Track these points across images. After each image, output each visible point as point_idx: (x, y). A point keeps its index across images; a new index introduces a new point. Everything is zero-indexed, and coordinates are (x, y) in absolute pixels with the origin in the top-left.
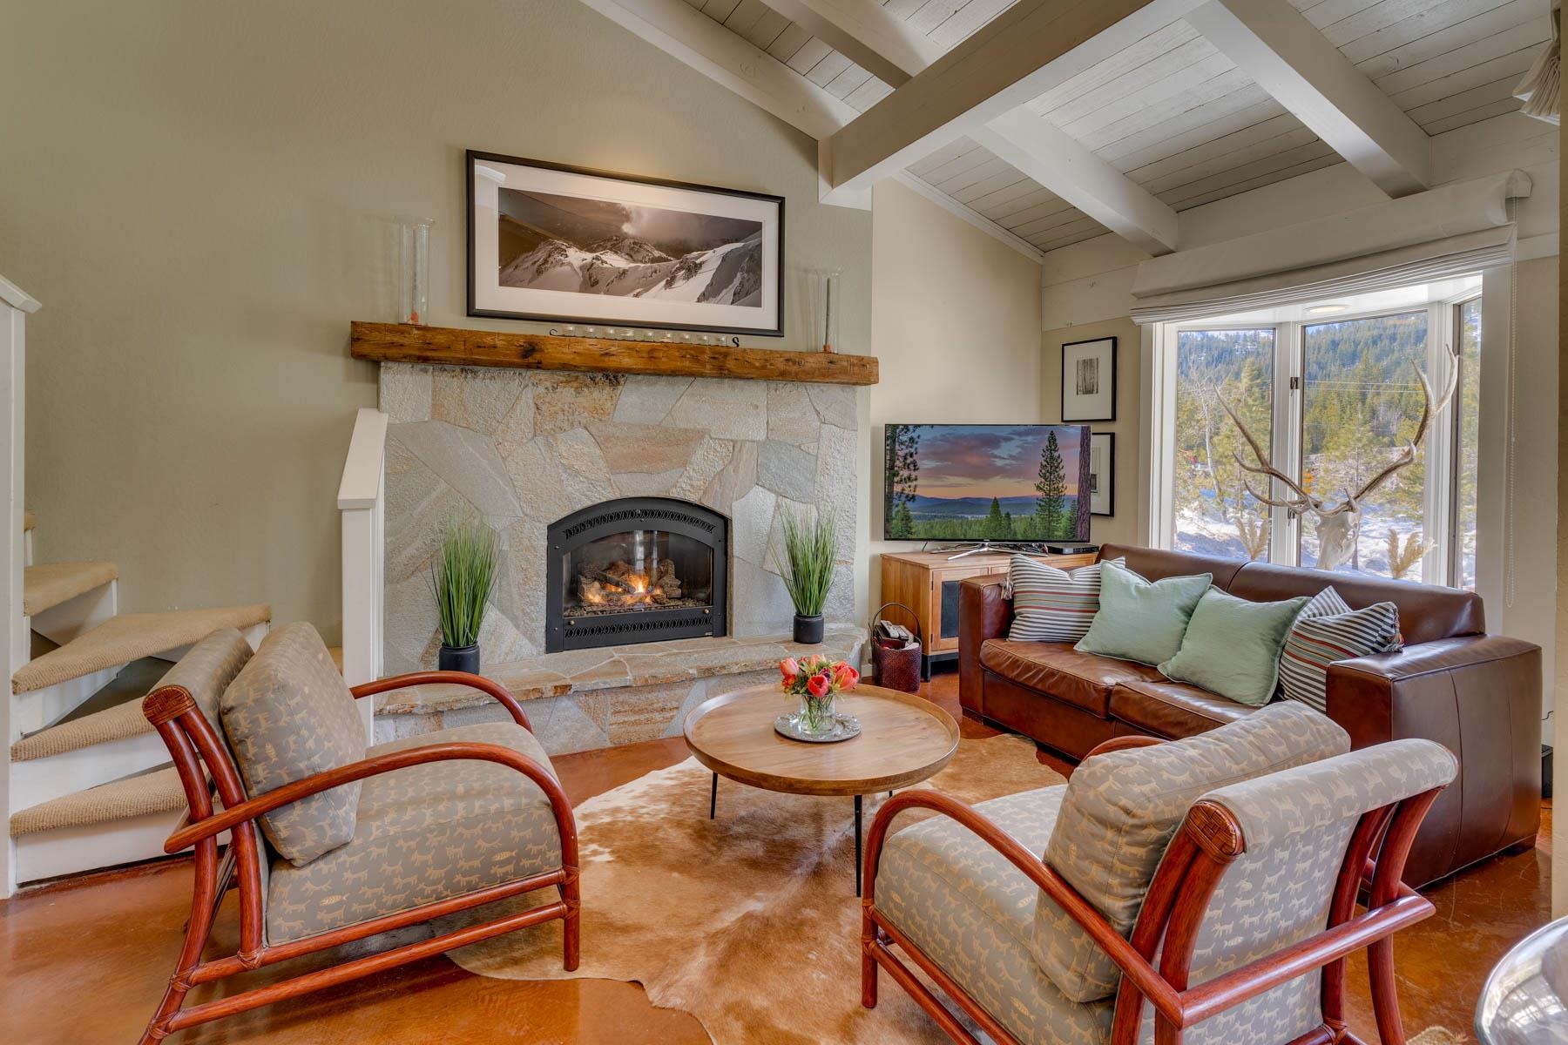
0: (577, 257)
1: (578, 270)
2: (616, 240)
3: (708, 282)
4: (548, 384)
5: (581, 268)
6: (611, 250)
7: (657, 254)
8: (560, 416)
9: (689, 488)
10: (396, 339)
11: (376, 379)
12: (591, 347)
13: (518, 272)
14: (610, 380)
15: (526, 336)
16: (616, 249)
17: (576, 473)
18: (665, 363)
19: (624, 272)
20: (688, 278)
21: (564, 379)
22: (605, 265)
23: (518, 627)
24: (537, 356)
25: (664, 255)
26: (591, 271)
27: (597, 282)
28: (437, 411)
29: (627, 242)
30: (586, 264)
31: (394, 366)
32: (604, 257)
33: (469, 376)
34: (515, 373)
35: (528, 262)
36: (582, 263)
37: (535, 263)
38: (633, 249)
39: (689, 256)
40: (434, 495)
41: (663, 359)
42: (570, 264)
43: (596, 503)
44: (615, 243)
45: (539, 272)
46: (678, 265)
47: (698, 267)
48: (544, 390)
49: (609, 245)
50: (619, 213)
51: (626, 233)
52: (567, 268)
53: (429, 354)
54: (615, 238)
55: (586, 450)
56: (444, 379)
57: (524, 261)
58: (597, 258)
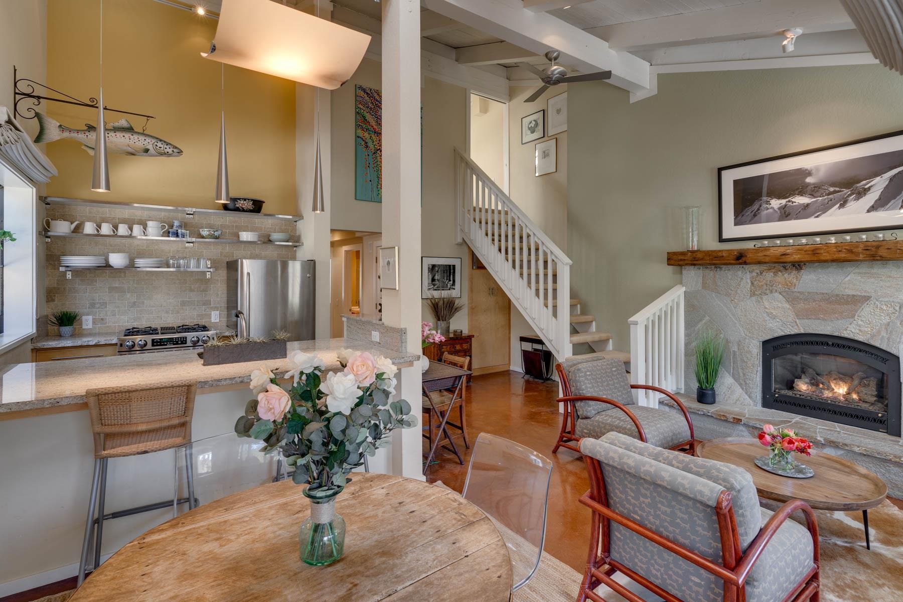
0: (776, 203)
1: (777, 210)
2: (802, 188)
3: (877, 197)
4: (758, 271)
5: (779, 208)
6: (798, 194)
7: (832, 189)
8: (765, 287)
9: (858, 331)
10: (682, 258)
11: (681, 273)
12: (775, 252)
13: (744, 218)
14: (796, 267)
15: (738, 250)
16: (801, 194)
17: (774, 317)
18: (825, 256)
19: (808, 205)
20: (857, 199)
21: (767, 268)
22: (794, 204)
23: (743, 389)
24: (744, 259)
25: (837, 189)
26: (785, 209)
27: (789, 215)
28: (704, 286)
29: (809, 188)
30: (782, 206)
31: (687, 267)
32: (793, 200)
33: (718, 269)
34: (740, 267)
35: (749, 212)
36: (779, 206)
37: (752, 212)
38: (814, 190)
39: (858, 185)
40: (704, 322)
41: (824, 254)
42: (772, 208)
43: (787, 334)
44: (802, 190)
45: (755, 215)
46: (850, 193)
47: (865, 191)
48: (756, 274)
49: (797, 192)
50: (804, 173)
51: (809, 183)
52: (771, 210)
53: (695, 262)
54: (801, 187)
55: (780, 305)
56: (707, 272)
57: (746, 212)
58: (789, 201)
